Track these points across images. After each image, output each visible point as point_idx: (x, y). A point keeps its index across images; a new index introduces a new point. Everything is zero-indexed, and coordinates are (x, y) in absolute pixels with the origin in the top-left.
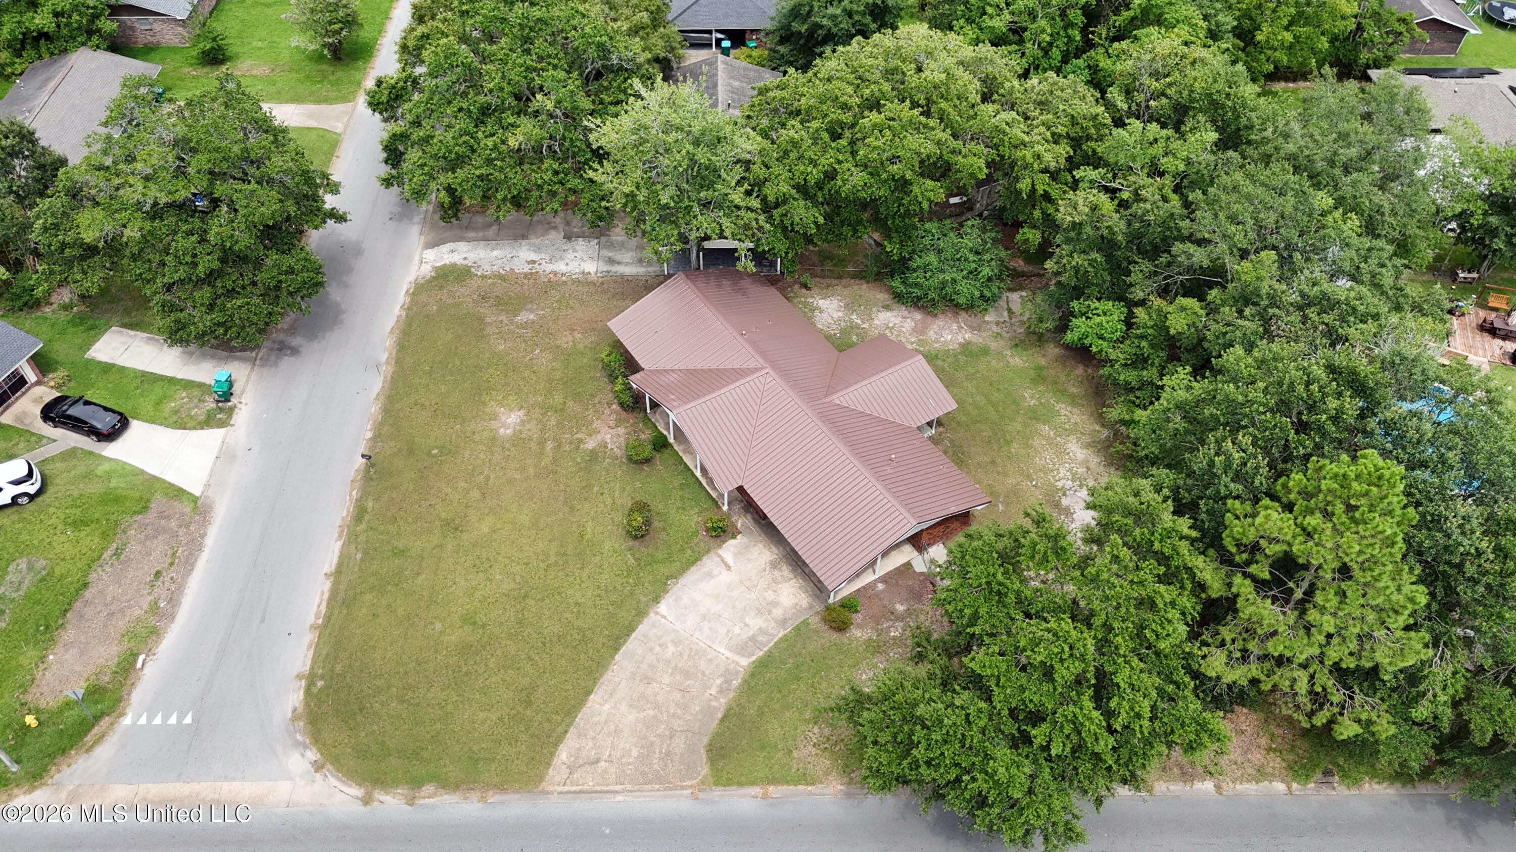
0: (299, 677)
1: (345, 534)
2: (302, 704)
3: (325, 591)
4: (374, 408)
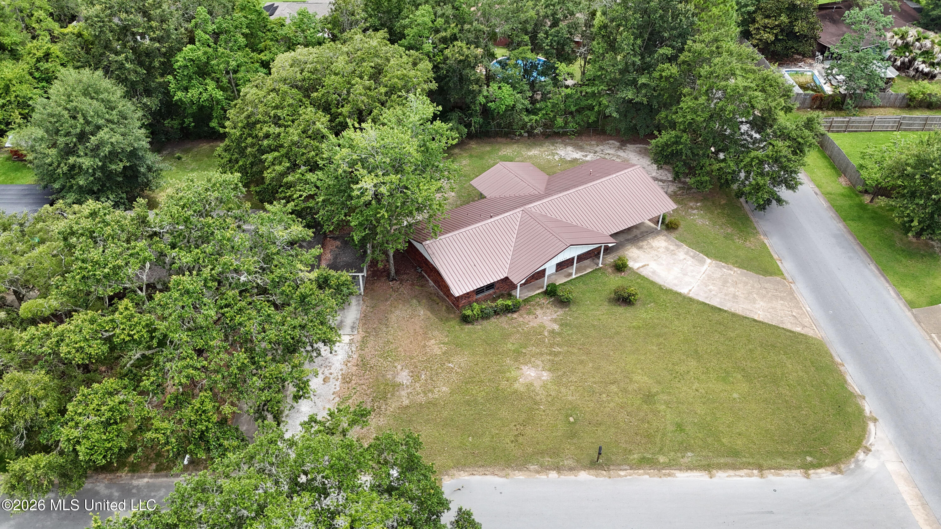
0: (807, 476)
1: (668, 471)
2: (828, 468)
3: (726, 474)
4: (520, 476)
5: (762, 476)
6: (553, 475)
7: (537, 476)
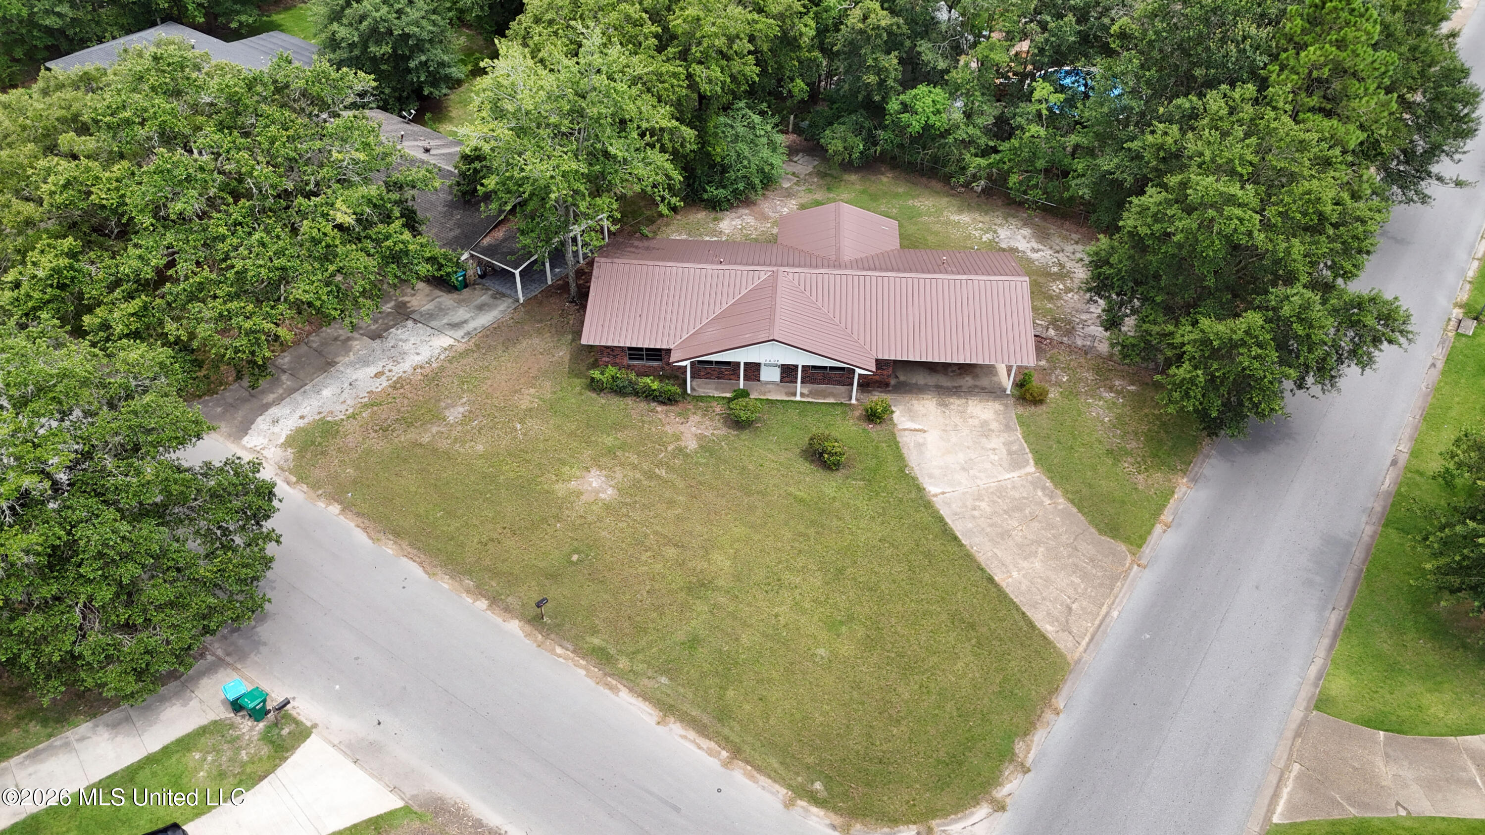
1: (614, 682)
2: (832, 815)
3: (683, 732)
4: (445, 584)
5: (726, 764)
6: (483, 604)
7: (464, 595)
